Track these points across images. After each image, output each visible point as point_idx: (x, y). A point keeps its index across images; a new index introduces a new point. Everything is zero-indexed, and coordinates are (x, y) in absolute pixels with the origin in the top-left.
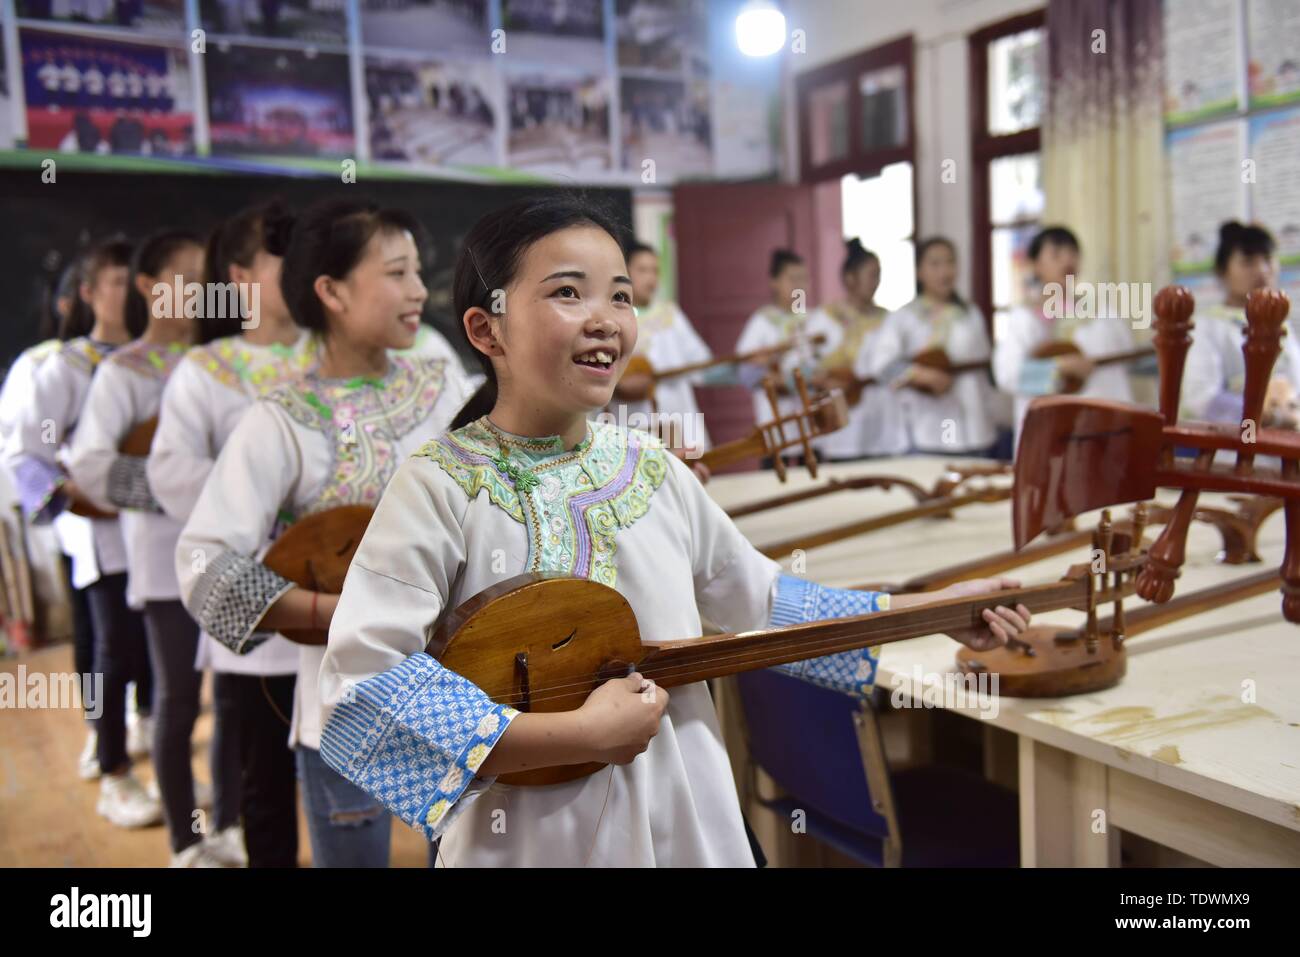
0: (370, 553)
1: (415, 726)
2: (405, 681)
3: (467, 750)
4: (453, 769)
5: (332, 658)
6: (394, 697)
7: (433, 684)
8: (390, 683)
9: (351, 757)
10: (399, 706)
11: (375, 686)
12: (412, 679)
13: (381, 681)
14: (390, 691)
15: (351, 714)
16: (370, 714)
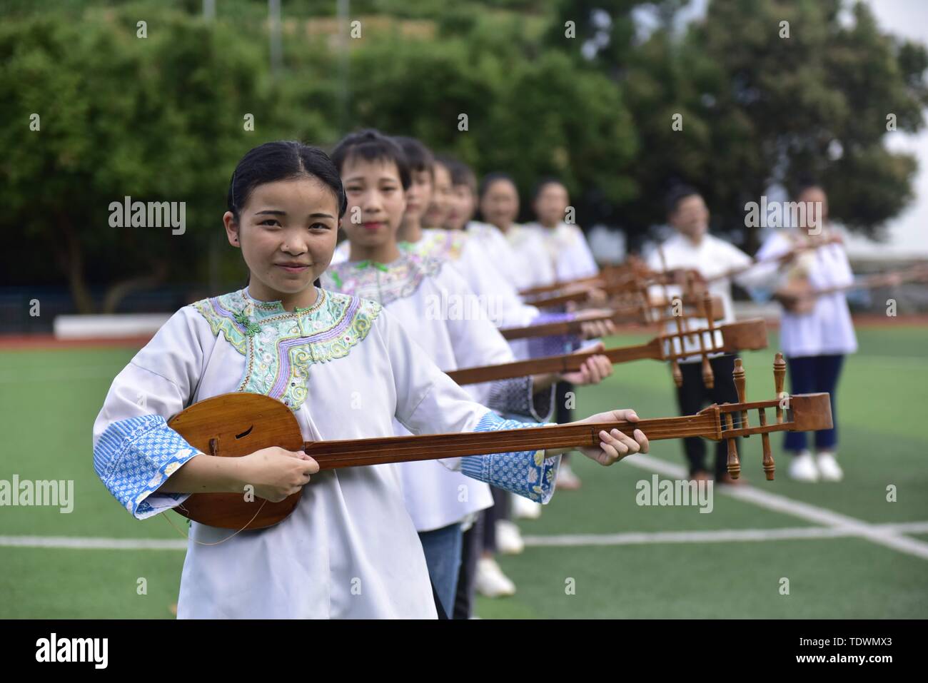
0: (143, 357)
1: (141, 448)
2: (142, 424)
3: (167, 464)
4: (158, 473)
5: (107, 411)
6: (134, 432)
7: (160, 429)
8: (134, 424)
9: (106, 467)
10: (136, 437)
11: (125, 425)
12: (147, 424)
13: (129, 422)
14: (132, 428)
15: (109, 440)
16: (119, 441)
